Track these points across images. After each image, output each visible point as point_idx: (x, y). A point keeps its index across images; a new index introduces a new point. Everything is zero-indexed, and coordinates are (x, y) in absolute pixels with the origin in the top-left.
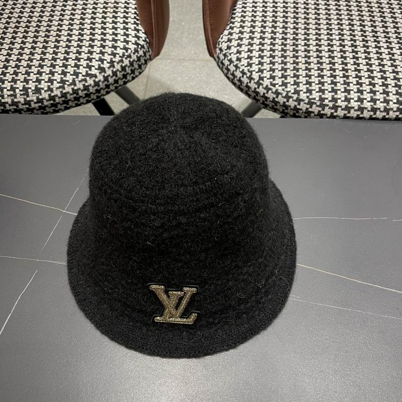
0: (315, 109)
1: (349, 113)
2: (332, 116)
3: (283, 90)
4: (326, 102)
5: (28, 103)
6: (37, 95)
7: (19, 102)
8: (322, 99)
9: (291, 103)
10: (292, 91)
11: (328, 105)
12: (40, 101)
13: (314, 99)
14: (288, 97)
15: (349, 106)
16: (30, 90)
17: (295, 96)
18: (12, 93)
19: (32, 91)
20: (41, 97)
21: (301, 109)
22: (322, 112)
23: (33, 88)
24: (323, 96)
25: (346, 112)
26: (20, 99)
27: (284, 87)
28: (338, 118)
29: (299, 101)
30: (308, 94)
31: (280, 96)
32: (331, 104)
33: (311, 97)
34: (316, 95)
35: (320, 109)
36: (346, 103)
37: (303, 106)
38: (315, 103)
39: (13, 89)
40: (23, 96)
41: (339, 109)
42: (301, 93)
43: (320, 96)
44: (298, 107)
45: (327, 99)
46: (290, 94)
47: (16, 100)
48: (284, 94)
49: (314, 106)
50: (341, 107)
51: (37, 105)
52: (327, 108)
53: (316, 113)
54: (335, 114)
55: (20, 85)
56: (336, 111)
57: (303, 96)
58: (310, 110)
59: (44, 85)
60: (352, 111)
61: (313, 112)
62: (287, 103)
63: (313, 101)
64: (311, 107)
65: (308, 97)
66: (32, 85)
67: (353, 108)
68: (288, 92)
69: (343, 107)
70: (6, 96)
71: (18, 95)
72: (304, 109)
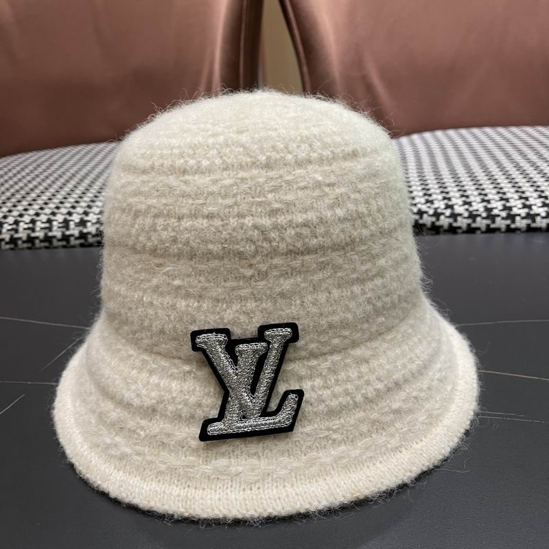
0: (481, 223)
1: (534, 221)
2: (509, 230)
3: (429, 207)
4: (495, 212)
5: (66, 238)
6: (81, 228)
7: (54, 237)
8: (488, 210)
9: (444, 221)
10: (443, 206)
11: (499, 216)
12: (83, 236)
13: (477, 210)
14: (437, 215)
15: (532, 212)
16: (72, 223)
17: (448, 212)
18: (47, 225)
19: (76, 223)
20: (85, 231)
21: (460, 228)
22: (493, 226)
23: (77, 221)
24: (489, 206)
25: (529, 221)
26: (57, 232)
27: (429, 205)
28: (518, 232)
29: (454, 216)
30: (466, 207)
31: (425, 216)
32: (504, 214)
33: (471, 209)
34: (478, 207)
35: (488, 222)
36: (526, 210)
37: (462, 223)
38: (480, 215)
39: (49, 221)
40: (61, 229)
41: (518, 218)
42: (456, 207)
43: (485, 207)
44: (455, 225)
45: (496, 208)
46: (439, 211)
47: (50, 234)
48: (431, 212)
49: (479, 219)
50: (519, 215)
51: (78, 242)
52: (498, 219)
53: (484, 229)
54: (513, 226)
55: (60, 218)
56: (514, 222)
57: (459, 209)
58: (474, 225)
59: (92, 218)
60: (538, 219)
61: (478, 229)
62: (438, 224)
63: (475, 213)
64: (474, 221)
65: (467, 210)
66: (76, 218)
67: (538, 215)
68: (436, 209)
69: (523, 215)
70: (38, 229)
71: (55, 228)
72: (464, 227)
